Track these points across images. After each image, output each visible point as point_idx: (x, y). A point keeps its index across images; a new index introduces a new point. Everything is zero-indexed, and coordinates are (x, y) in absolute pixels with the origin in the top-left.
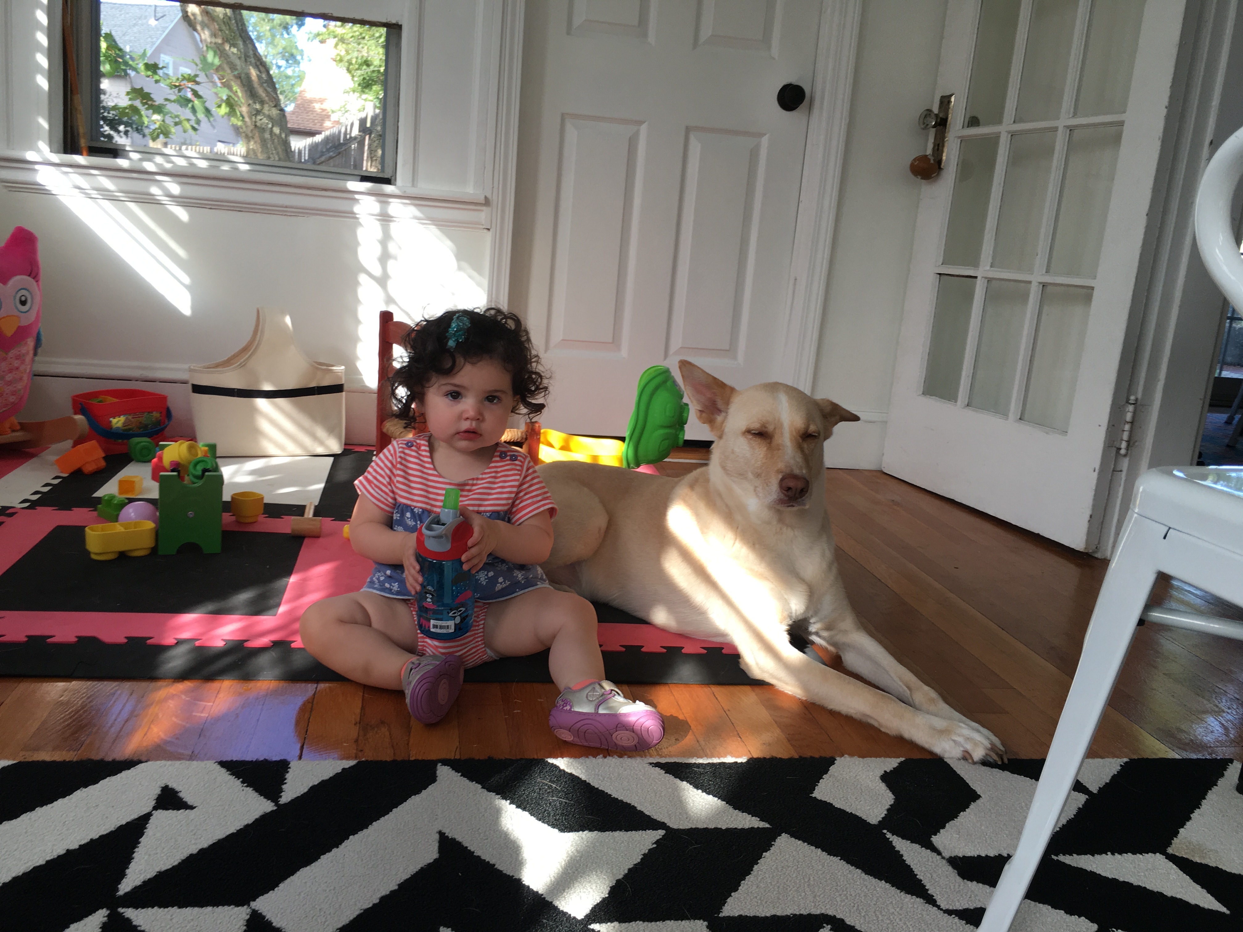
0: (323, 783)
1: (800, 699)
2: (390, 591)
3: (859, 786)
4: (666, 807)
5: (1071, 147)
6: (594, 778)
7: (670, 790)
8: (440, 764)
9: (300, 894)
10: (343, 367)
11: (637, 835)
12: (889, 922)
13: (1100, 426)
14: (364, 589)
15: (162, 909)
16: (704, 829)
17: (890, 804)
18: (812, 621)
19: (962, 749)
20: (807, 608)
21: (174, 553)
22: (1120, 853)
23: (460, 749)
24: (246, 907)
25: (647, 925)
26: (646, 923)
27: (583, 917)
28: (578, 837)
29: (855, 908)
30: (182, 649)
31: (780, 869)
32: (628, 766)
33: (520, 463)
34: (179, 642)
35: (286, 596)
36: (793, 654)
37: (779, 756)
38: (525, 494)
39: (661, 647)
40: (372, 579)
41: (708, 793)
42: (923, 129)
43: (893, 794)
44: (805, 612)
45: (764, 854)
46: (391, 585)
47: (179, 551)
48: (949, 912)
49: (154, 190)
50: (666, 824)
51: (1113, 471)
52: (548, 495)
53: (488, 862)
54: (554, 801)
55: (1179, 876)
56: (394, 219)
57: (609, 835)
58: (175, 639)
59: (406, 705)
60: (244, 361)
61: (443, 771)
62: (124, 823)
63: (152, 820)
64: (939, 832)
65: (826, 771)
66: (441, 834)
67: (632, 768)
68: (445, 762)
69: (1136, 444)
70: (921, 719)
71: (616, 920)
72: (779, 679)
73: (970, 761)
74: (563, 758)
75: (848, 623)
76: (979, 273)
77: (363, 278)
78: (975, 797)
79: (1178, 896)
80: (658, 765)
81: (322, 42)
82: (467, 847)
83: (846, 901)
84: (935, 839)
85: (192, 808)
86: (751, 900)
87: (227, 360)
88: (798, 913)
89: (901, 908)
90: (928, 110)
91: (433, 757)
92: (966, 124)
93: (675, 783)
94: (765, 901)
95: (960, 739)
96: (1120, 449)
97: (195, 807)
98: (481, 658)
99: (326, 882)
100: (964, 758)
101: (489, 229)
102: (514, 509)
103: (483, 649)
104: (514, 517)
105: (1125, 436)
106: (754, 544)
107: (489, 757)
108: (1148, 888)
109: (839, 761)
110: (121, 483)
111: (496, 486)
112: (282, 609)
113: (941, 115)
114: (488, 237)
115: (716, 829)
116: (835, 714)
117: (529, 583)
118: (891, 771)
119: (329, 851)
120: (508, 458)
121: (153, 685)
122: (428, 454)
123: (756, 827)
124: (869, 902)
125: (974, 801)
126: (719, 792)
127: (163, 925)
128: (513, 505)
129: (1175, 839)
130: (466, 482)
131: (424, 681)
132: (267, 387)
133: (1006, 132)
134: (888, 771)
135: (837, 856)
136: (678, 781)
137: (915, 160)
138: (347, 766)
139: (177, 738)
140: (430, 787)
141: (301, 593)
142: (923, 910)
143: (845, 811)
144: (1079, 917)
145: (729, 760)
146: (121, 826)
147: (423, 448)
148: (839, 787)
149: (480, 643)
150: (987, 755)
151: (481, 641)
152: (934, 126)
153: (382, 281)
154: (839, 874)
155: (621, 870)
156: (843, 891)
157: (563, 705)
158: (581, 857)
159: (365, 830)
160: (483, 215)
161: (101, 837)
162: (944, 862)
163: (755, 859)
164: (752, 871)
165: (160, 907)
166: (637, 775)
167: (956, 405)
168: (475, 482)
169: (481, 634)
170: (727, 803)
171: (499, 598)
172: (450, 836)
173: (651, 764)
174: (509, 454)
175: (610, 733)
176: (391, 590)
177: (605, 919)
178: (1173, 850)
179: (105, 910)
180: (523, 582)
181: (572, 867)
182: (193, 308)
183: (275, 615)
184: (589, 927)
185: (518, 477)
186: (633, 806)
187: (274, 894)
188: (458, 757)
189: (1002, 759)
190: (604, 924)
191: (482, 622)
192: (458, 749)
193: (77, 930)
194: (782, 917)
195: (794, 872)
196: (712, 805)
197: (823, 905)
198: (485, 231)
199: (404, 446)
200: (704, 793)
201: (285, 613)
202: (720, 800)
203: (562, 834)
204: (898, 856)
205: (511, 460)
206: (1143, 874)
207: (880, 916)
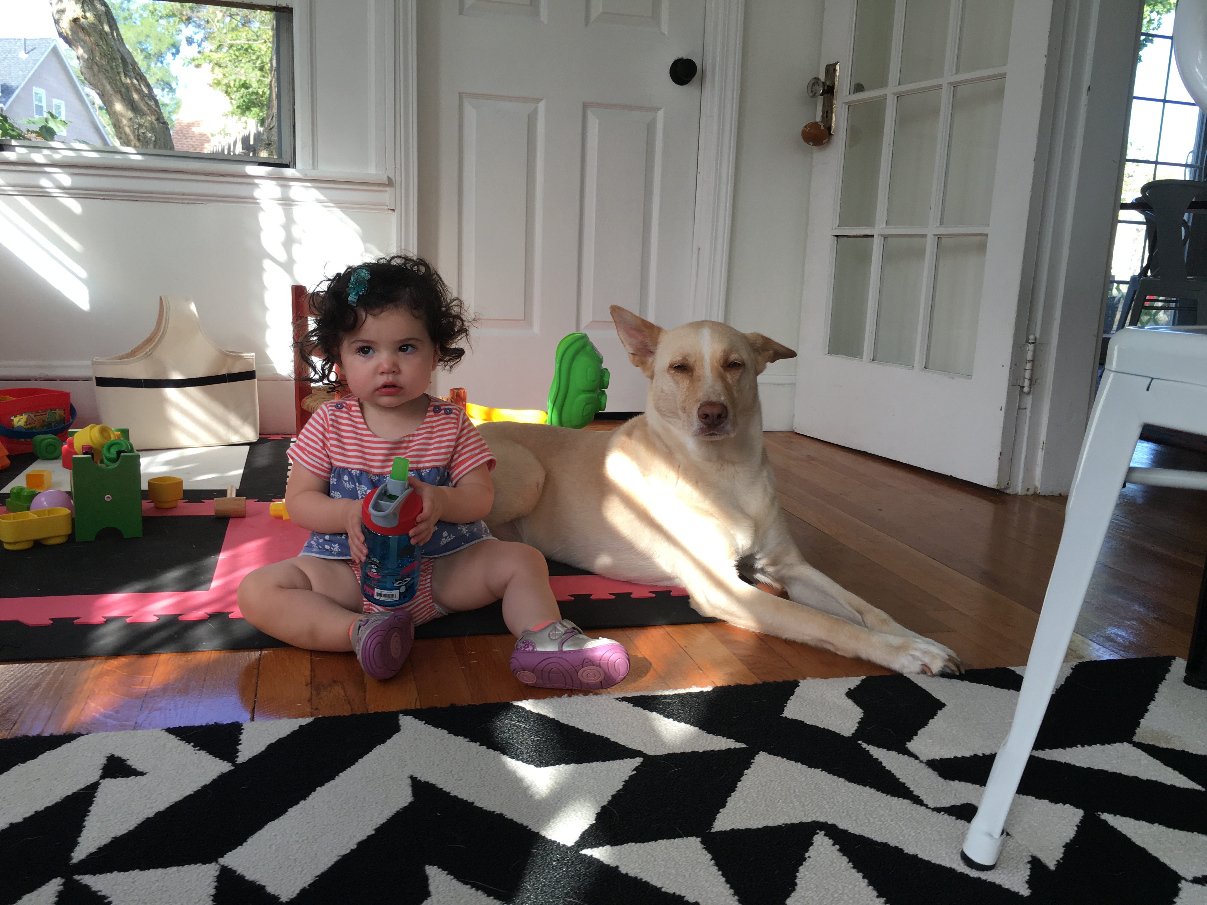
0: (281, 741)
1: (753, 632)
2: (330, 552)
3: (826, 704)
4: (640, 737)
5: (956, 105)
6: (562, 716)
7: (641, 721)
8: (402, 714)
9: (271, 846)
10: (253, 354)
11: (615, 764)
12: (880, 823)
13: (1003, 366)
14: (302, 554)
15: (122, 873)
16: (681, 753)
17: (860, 717)
18: (757, 557)
19: (920, 663)
20: (754, 543)
21: (93, 538)
22: (1090, 745)
23: (420, 700)
24: (213, 864)
25: (640, 846)
26: (638, 844)
27: (573, 844)
28: (555, 770)
29: (845, 814)
30: (112, 627)
31: (764, 784)
32: (595, 702)
33: (455, 416)
34: (108, 620)
35: (217, 572)
36: (744, 588)
37: (743, 683)
38: (463, 448)
39: (610, 594)
40: (309, 543)
41: (680, 721)
42: (812, 97)
43: (861, 708)
44: (751, 546)
45: (745, 771)
46: (331, 546)
47: (99, 537)
48: (938, 810)
49: (44, 182)
50: (642, 752)
51: (1019, 409)
52: (486, 447)
53: (466, 801)
54: (526, 739)
55: (1149, 761)
56: (296, 203)
57: (586, 766)
58: (104, 617)
59: (358, 661)
60: (150, 350)
61: (405, 721)
62: (70, 793)
63: (100, 789)
64: (912, 739)
65: (792, 693)
66: (413, 779)
67: (599, 704)
68: (407, 713)
69: (1039, 381)
70: (876, 639)
71: (608, 844)
72: (732, 614)
73: (929, 674)
74: (527, 700)
75: (793, 557)
76: (875, 232)
77: (267, 264)
78: (939, 705)
79: (1154, 779)
80: (624, 699)
81: (198, 66)
82: (442, 789)
83: (835, 807)
84: (910, 746)
85: (142, 774)
86: (741, 814)
87: (131, 352)
88: (789, 823)
89: (890, 810)
90: (815, 78)
91: (393, 708)
92: (852, 91)
93: (644, 715)
94: (755, 814)
95: (917, 654)
96: (1023, 387)
97: (146, 774)
98: (430, 613)
99: (297, 834)
100: (924, 672)
101: (393, 210)
102: (453, 464)
103: (432, 605)
104: (454, 471)
105: (1028, 374)
106: (697, 482)
107: (452, 705)
108: (1123, 773)
109: (802, 683)
110: (28, 477)
111: (433, 441)
112: (214, 584)
113: (828, 83)
114: (394, 218)
115: (693, 753)
116: (790, 643)
117: (474, 536)
118: (855, 688)
119: (297, 803)
120: (443, 412)
121: (84, 663)
122: (360, 414)
123: (732, 748)
124: (858, 807)
125: (941, 709)
126: (690, 719)
127: (125, 888)
128: (452, 460)
129: (1138, 729)
130: (402, 440)
131: (375, 635)
132: (176, 376)
133: (892, 93)
134: (852, 689)
135: (818, 768)
136: (647, 712)
137: (806, 127)
138: (304, 724)
139: (117, 712)
140: (394, 736)
141: (233, 566)
142: (912, 810)
143: (817, 727)
144: (1064, 804)
145: (695, 689)
146: (68, 797)
147: (353, 408)
148: (808, 706)
149: (428, 598)
150: (945, 666)
151: (429, 595)
152: (821, 95)
153: (288, 266)
154: (823, 784)
155: (605, 797)
156: (830, 799)
157: (524, 647)
158: (562, 789)
159: (332, 782)
160: (387, 196)
161: (47, 809)
162: (923, 765)
163: (738, 776)
164: (736, 787)
165: (119, 871)
166: (605, 709)
167: (862, 361)
168: (411, 438)
169: (429, 589)
170: (700, 729)
171: (444, 552)
172: (423, 780)
173: (617, 699)
174: (442, 407)
175: (576, 670)
176: (332, 551)
177: (596, 844)
178: (1138, 739)
179: (59, 879)
180: (468, 535)
181: (554, 799)
182: (91, 302)
183: (208, 590)
184: (580, 852)
185: (454, 431)
186: (606, 738)
187: (242, 850)
188: (418, 707)
189: (959, 670)
190: (596, 849)
191: (429, 576)
192: (418, 700)
193: (30, 900)
194: (775, 827)
195: (778, 786)
196: (685, 731)
197: (813, 813)
198: (390, 212)
199: (334, 408)
200: (676, 721)
201: (218, 588)
202: (692, 726)
203: (539, 769)
204: (877, 763)
205: (446, 413)
206: (1115, 762)
207: (871, 819)
